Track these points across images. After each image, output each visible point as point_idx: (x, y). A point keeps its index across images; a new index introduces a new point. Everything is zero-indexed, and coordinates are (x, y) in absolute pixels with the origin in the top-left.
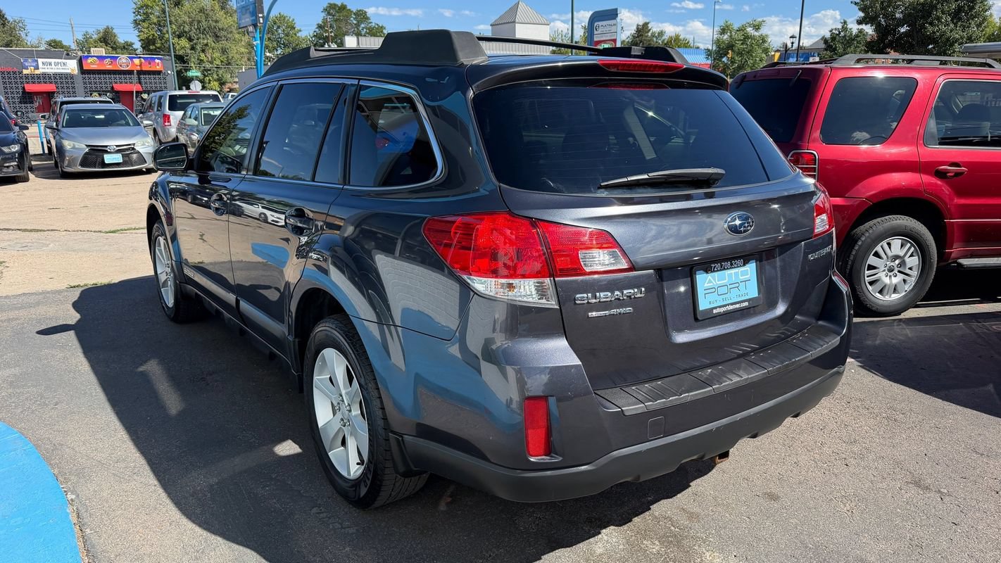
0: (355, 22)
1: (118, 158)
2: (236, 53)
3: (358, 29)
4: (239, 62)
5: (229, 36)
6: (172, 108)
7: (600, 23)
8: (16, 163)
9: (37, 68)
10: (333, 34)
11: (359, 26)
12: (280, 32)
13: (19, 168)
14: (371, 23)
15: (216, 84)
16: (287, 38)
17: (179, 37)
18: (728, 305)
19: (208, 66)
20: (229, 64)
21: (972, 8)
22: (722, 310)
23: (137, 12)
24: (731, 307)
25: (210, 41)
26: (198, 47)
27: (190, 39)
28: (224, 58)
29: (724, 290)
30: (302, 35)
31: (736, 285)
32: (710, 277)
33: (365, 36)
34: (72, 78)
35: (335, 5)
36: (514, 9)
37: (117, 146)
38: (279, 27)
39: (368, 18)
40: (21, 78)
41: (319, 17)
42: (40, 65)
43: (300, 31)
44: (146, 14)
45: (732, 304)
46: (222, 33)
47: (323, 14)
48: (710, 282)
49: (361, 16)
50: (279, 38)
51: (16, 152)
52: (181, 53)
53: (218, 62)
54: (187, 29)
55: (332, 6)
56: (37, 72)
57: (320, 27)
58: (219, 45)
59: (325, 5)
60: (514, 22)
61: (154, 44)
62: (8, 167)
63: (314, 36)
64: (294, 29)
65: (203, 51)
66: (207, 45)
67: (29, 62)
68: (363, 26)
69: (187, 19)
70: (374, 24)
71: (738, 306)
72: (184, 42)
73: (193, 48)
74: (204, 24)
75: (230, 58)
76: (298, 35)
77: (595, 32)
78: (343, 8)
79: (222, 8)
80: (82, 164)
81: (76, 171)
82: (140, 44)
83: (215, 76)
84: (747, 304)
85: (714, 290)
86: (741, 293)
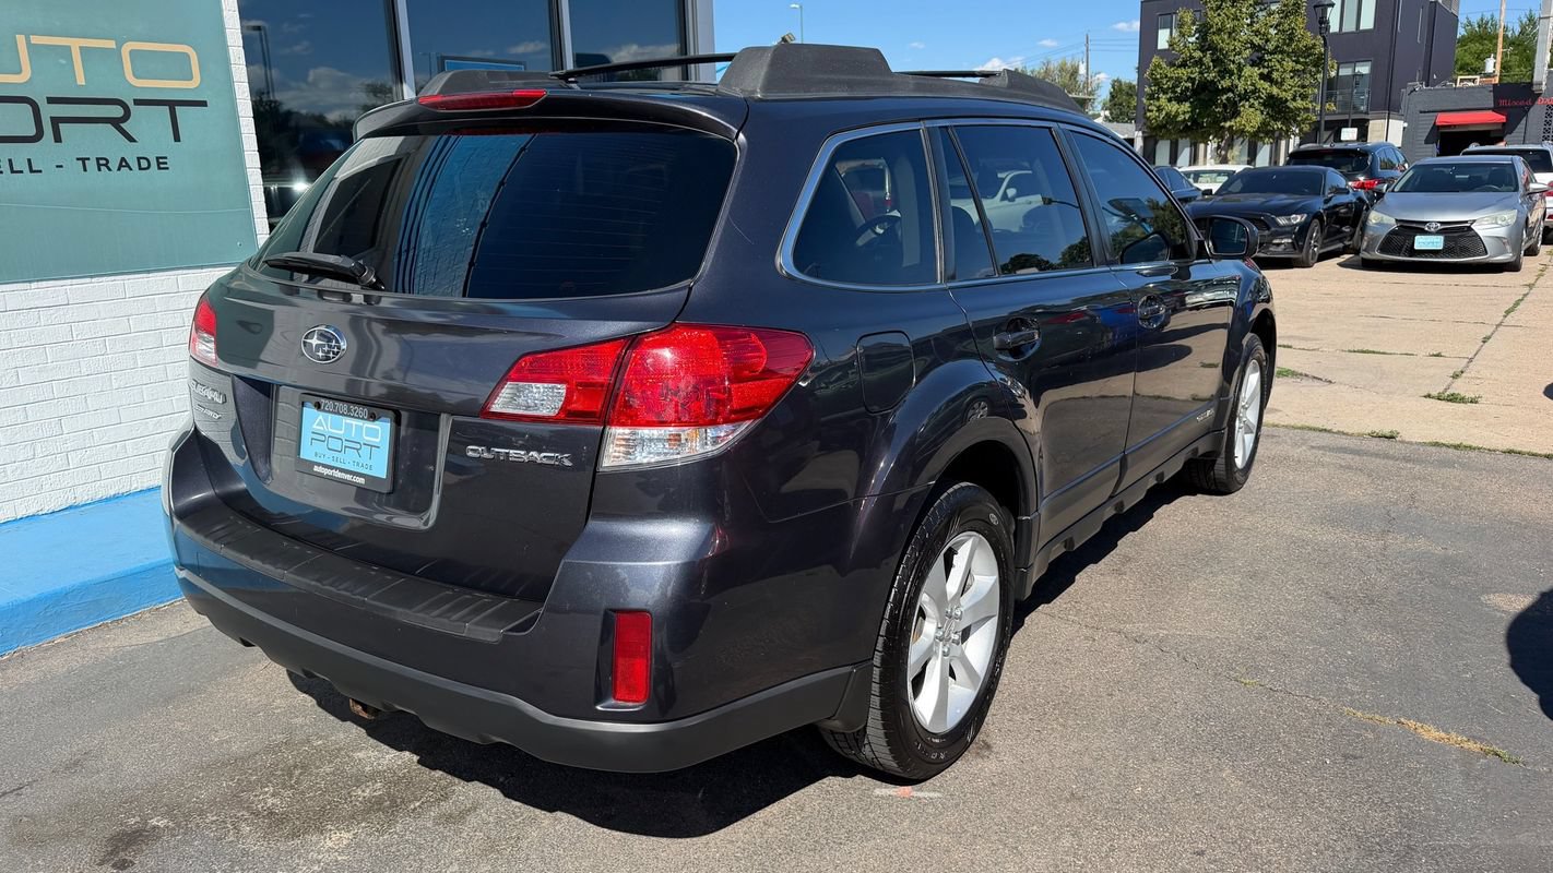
1: (1437, 242)
8: (1290, 241)
13: (1294, 248)
18: (336, 469)
22: (326, 472)
24: (338, 474)
29: (336, 444)
31: (357, 446)
32: (321, 417)
37: (1442, 223)
45: (342, 470)
48: (320, 424)
51: (1296, 225)
62: (1278, 245)
71: (348, 477)
80: (1383, 249)
81: (1374, 258)
84: (361, 481)
85: (323, 438)
86: (361, 461)
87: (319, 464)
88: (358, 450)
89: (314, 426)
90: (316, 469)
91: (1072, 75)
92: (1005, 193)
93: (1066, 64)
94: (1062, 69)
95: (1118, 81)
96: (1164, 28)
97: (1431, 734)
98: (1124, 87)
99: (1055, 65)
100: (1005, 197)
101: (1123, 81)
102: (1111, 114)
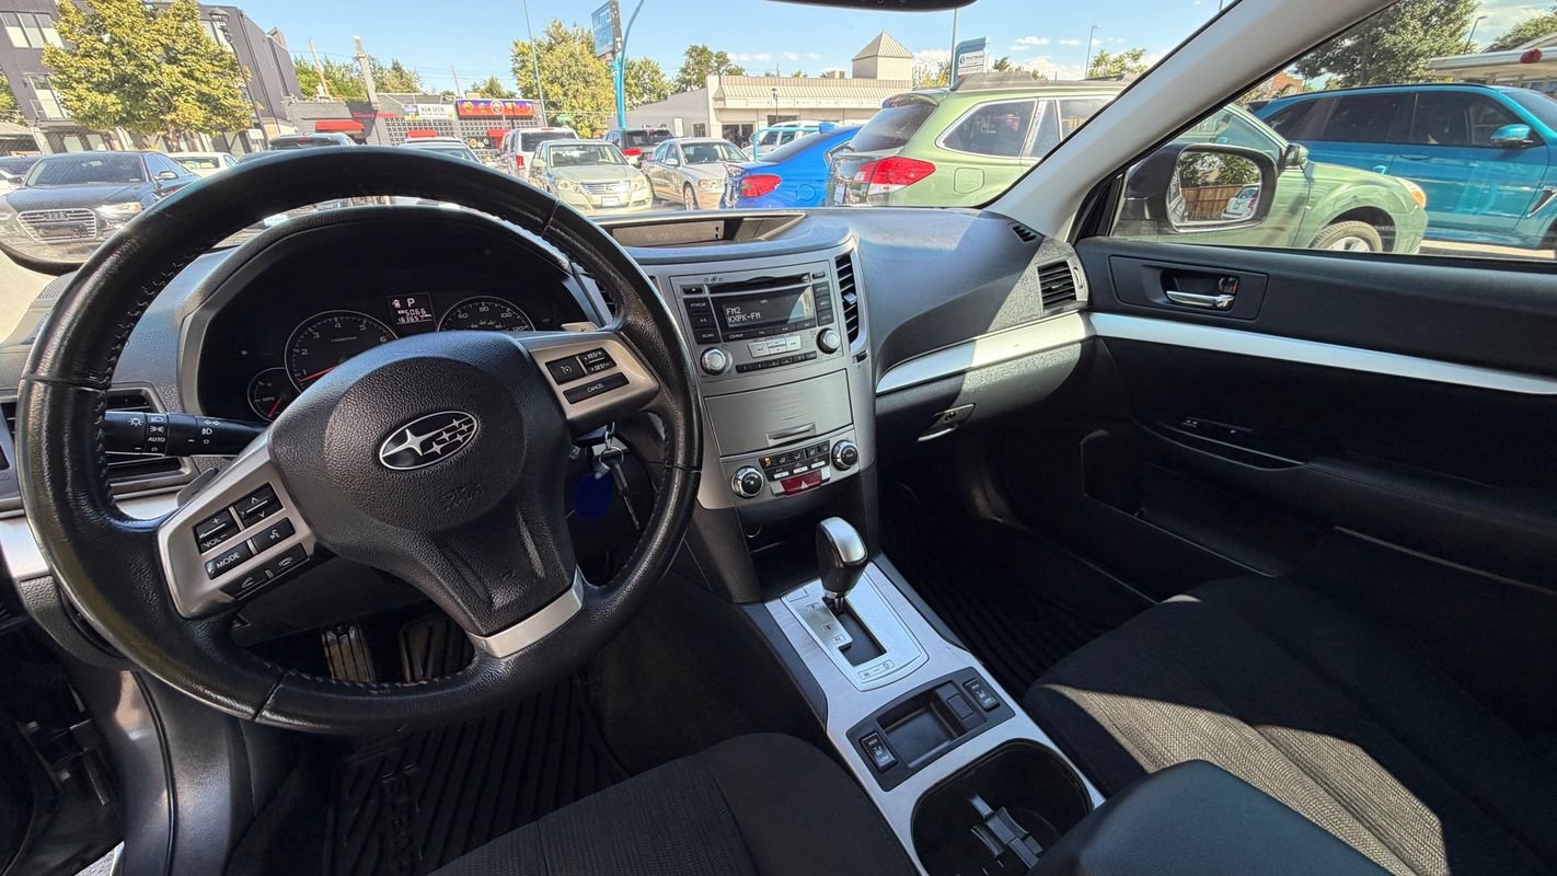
0: (716, 65)
3: (719, 70)
5: (598, 81)
6: (525, 148)
7: (966, 55)
9: (417, 114)
10: (695, 77)
12: (646, 77)
15: (588, 130)
16: (652, 83)
17: (552, 82)
19: (580, 112)
20: (599, 110)
21: (1449, 10)
23: (515, 61)
25: (581, 86)
26: (570, 93)
27: (563, 86)
28: (594, 104)
30: (666, 79)
34: (450, 124)
35: (697, 47)
36: (877, 43)
38: (644, 72)
39: (728, 61)
40: (404, 124)
41: (682, 61)
42: (420, 111)
43: (665, 75)
44: (523, 61)
46: (591, 79)
47: (686, 57)
49: (722, 59)
50: (645, 83)
52: (554, 99)
53: (588, 108)
54: (559, 74)
55: (694, 49)
56: (417, 118)
57: (684, 71)
58: (589, 91)
59: (688, 48)
60: (877, 56)
61: (532, 92)
64: (659, 73)
65: (575, 97)
66: (577, 91)
67: (410, 109)
68: (723, 68)
69: (559, 65)
72: (556, 88)
73: (565, 95)
74: (574, 68)
76: (662, 80)
77: (960, 66)
78: (704, 50)
79: (591, 52)
82: (519, 92)
83: (587, 123)
96: (12, 25)
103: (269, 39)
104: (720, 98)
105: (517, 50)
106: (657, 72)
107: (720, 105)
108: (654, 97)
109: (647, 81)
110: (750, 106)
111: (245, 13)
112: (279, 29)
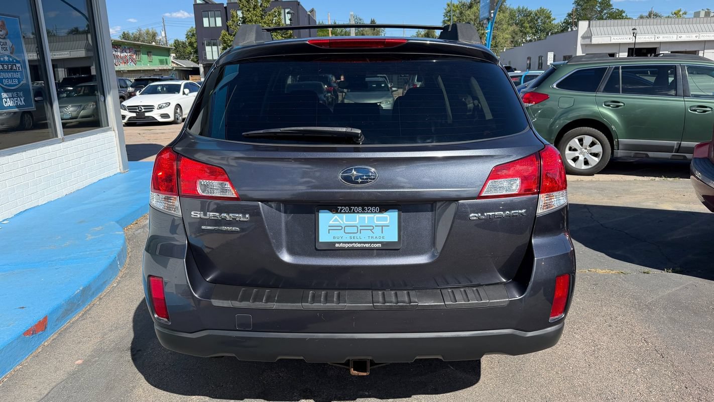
0: (599, 9)
2: (503, 38)
3: (601, 14)
4: (503, 45)
11: (602, 12)
12: (539, 21)
14: (613, 9)
16: (543, 25)
18: (355, 243)
20: (496, 46)
22: (347, 245)
23: (446, 15)
29: (353, 230)
30: (555, 22)
32: (335, 217)
33: (606, 19)
38: (539, 18)
39: (611, 5)
43: (555, 19)
45: (361, 243)
47: (574, 5)
48: (336, 221)
49: (606, 5)
50: (538, 25)
57: (569, 15)
63: (564, 22)
64: (550, 18)
68: (605, 11)
70: (614, 10)
75: (498, 42)
76: (552, 22)
84: (380, 245)
85: (340, 228)
86: (374, 236)
87: (339, 243)
88: (371, 230)
89: (331, 222)
90: (337, 245)
91: (153, 36)
92: (184, 92)
93: (149, 31)
94: (147, 34)
95: (177, 40)
96: (205, 17)
97: (600, 271)
98: (180, 43)
99: (144, 30)
100: (184, 93)
101: (179, 40)
102: (176, 55)
103: (309, 15)
104: (588, 36)
105: (448, 9)
106: (549, 17)
107: (587, 41)
108: (543, 35)
109: (540, 24)
110: (613, 41)
111: (301, 3)
112: (315, 9)
